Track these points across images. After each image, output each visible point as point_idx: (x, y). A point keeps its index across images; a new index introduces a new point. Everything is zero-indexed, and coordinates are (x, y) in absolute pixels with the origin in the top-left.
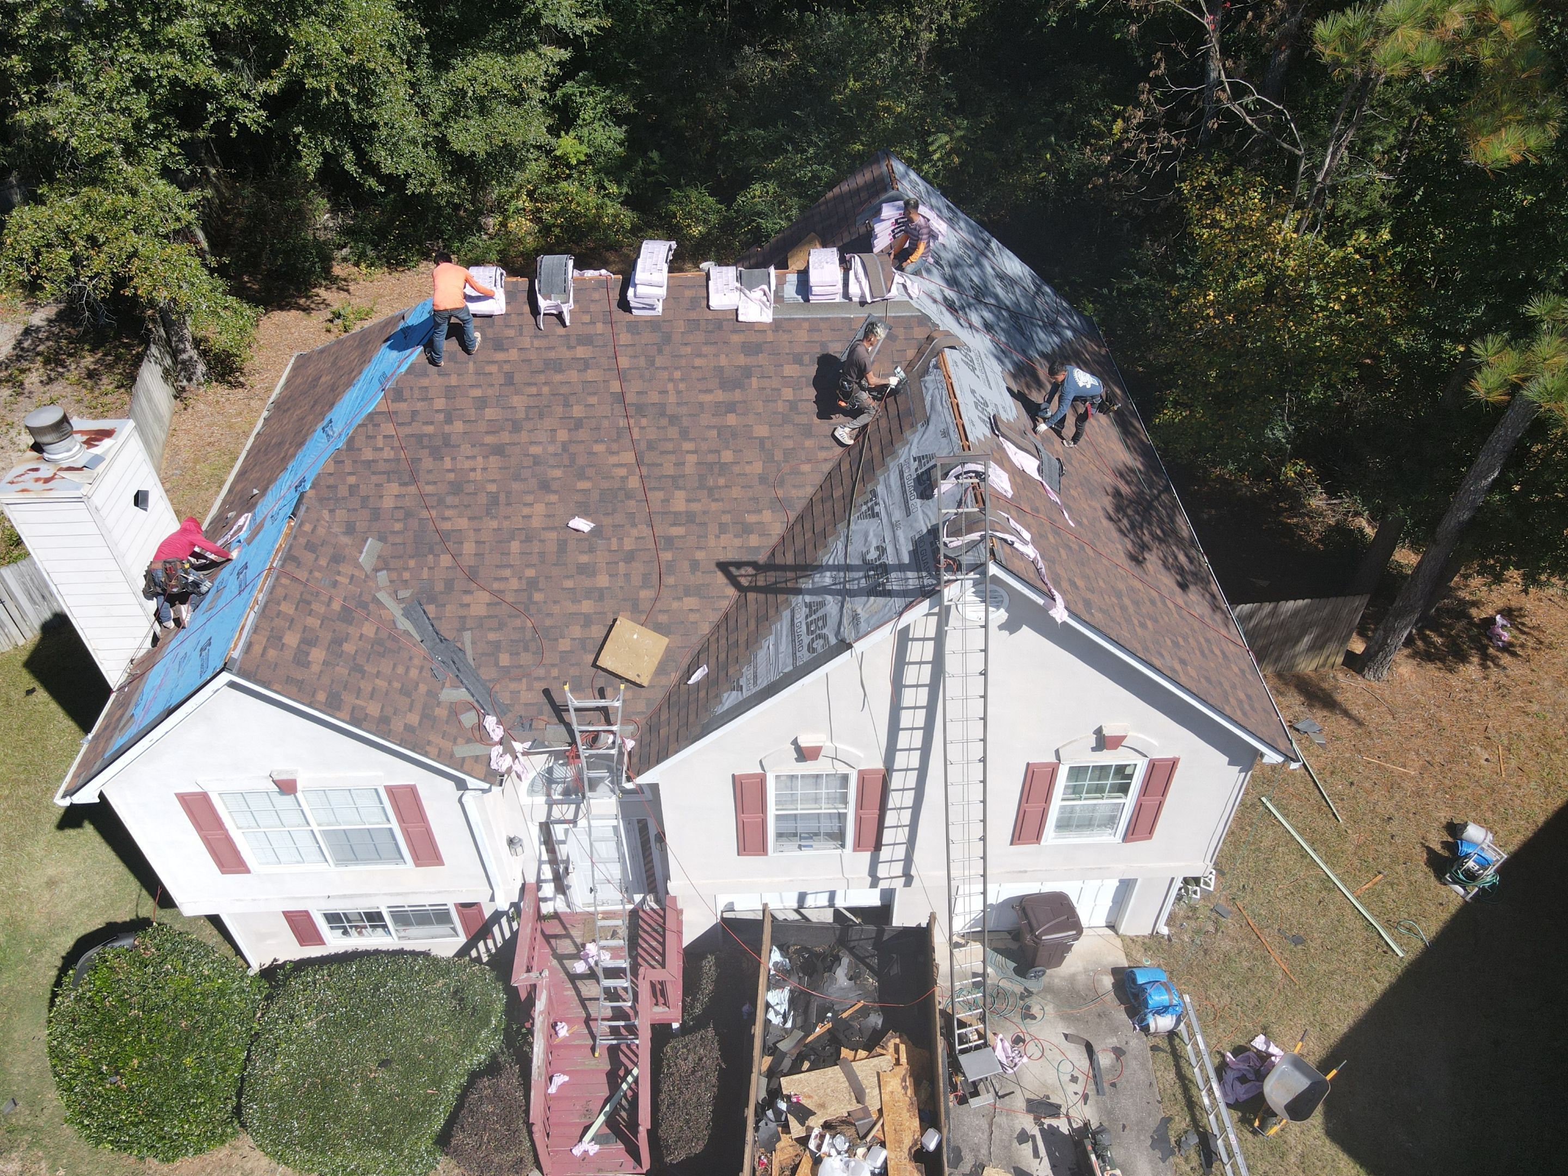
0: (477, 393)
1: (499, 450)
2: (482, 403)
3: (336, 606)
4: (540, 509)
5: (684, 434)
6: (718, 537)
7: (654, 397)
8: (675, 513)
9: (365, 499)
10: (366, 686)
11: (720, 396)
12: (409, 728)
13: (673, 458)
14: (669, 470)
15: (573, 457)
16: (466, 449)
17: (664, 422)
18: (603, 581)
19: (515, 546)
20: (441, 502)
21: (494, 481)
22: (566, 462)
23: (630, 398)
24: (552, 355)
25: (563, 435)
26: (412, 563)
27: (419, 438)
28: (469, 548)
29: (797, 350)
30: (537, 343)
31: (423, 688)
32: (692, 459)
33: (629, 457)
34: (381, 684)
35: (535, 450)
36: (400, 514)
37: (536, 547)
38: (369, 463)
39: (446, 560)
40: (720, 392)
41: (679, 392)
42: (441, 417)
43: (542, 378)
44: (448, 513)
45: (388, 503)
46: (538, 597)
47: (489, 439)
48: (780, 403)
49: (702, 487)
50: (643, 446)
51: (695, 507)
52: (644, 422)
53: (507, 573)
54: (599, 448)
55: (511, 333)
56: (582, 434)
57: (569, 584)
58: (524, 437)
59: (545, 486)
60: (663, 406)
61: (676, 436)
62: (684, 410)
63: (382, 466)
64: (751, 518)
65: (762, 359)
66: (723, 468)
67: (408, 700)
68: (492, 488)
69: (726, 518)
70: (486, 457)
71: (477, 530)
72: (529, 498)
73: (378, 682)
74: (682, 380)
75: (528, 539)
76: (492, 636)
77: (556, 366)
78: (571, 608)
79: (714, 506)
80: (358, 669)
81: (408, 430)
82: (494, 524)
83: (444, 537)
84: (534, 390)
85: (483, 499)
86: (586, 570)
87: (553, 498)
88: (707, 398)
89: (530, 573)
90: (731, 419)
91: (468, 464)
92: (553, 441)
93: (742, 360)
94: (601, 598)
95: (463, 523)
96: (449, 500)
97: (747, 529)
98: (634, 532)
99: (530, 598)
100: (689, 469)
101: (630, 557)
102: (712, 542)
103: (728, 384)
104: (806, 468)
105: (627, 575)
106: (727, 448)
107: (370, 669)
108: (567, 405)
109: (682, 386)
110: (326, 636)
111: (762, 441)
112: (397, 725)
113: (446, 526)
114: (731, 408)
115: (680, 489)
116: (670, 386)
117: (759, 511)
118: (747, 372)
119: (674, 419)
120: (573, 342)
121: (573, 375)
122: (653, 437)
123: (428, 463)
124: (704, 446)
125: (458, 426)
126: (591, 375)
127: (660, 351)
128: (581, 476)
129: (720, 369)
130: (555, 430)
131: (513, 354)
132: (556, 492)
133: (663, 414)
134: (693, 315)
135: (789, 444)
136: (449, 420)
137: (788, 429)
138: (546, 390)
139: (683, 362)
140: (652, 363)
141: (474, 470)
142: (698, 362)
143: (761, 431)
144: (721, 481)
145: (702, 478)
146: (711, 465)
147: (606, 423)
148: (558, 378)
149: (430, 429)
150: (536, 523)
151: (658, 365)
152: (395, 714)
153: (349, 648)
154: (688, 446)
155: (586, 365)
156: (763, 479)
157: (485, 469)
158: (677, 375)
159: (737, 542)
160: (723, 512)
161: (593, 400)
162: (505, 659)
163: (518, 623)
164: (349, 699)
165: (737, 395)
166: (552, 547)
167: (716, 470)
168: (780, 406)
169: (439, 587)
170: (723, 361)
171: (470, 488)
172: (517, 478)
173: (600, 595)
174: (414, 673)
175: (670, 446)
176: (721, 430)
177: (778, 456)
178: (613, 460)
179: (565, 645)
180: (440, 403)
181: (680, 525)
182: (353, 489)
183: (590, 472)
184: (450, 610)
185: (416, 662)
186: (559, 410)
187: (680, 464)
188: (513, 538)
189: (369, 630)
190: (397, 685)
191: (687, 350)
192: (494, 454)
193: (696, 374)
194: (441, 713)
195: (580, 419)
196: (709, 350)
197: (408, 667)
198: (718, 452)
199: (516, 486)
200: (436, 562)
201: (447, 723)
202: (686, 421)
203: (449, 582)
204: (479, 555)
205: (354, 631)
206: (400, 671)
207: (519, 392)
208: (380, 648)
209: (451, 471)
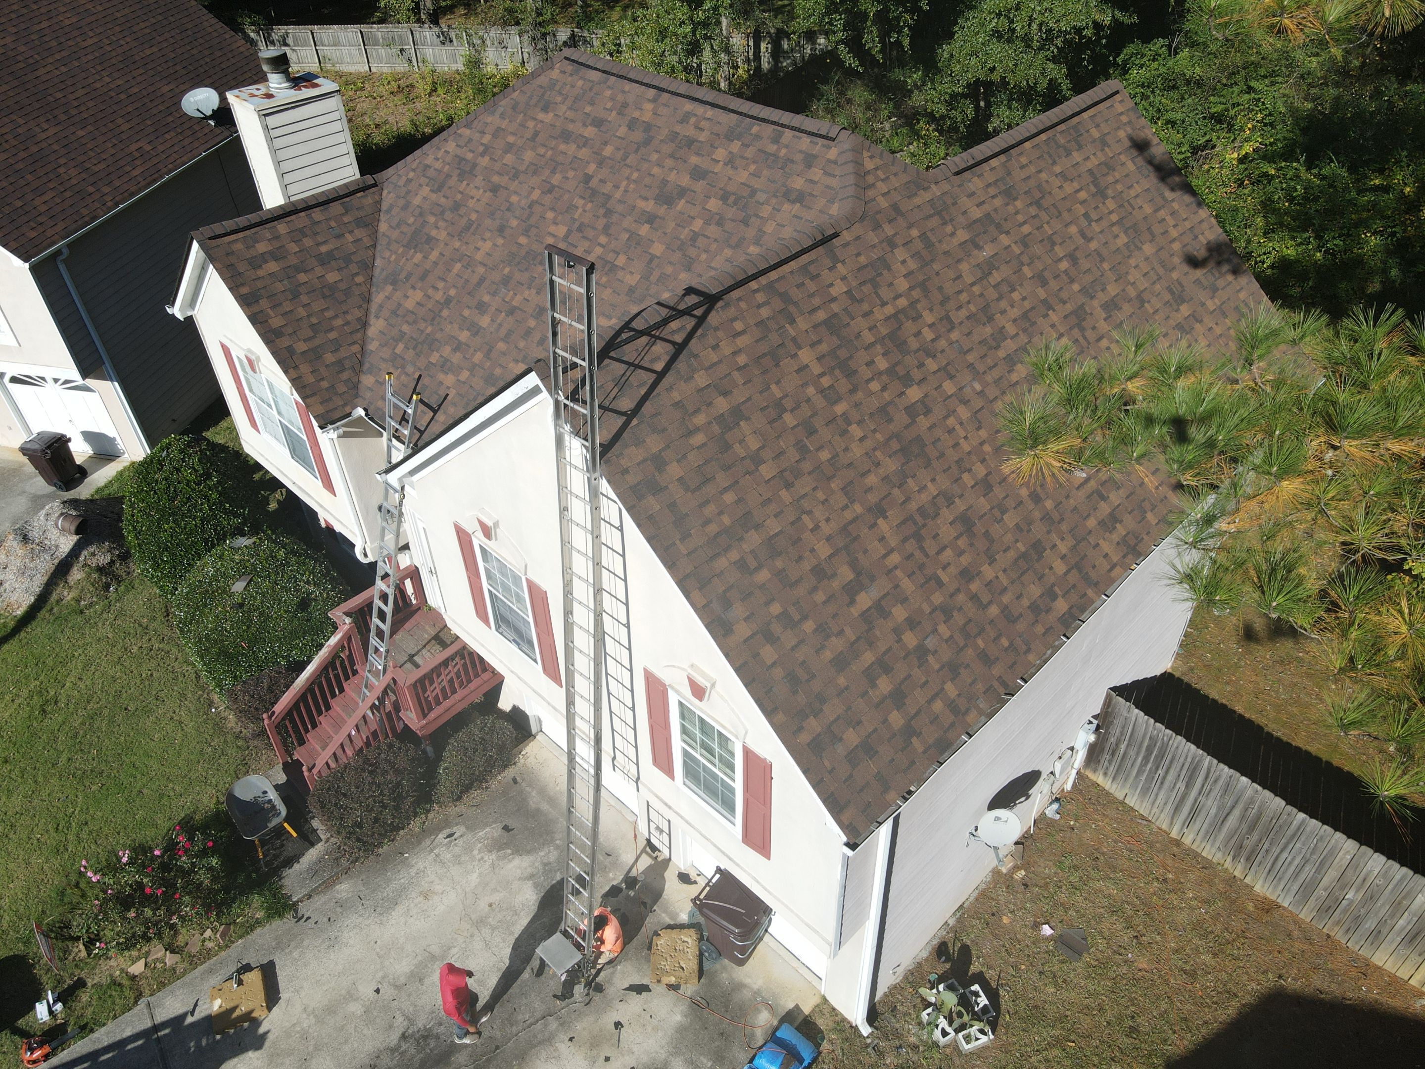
0: (511, 139)
1: (495, 189)
2: (509, 148)
3: (324, 249)
4: (487, 246)
5: (606, 230)
7: (607, 188)
9: (409, 192)
10: (287, 306)
11: (649, 206)
12: (290, 350)
13: (587, 244)
15: (531, 215)
16: (479, 181)
17: (602, 211)
18: (485, 321)
19: (458, 266)
20: (442, 213)
21: (477, 212)
22: (524, 217)
23: (594, 183)
24: (571, 127)
25: (536, 194)
27: (461, 160)
28: (434, 255)
29: (730, 188)
31: (332, 335)
34: (302, 312)
35: (514, 199)
36: (417, 213)
37: (467, 274)
38: (428, 167)
39: (419, 256)
40: (652, 202)
41: (626, 191)
42: (481, 148)
43: (553, 143)
44: (441, 224)
45: (417, 201)
46: (445, 313)
47: (496, 179)
48: (686, 231)
50: (577, 224)
52: (590, 205)
53: (441, 285)
54: (550, 215)
56: (548, 199)
57: (466, 312)
58: (513, 186)
59: (501, 230)
60: (609, 197)
61: (600, 227)
62: (619, 208)
63: (431, 173)
65: (700, 186)
67: (311, 334)
68: (474, 216)
70: (485, 191)
71: (446, 244)
72: (488, 235)
73: (300, 310)
74: (635, 181)
75: (466, 267)
77: (566, 136)
80: (296, 296)
82: (457, 244)
83: (430, 240)
84: (542, 151)
85: (463, 222)
86: (481, 307)
87: (500, 241)
88: (641, 204)
89: (452, 292)
90: (644, 230)
91: (474, 192)
92: (528, 197)
93: (685, 180)
94: (476, 334)
95: (442, 235)
96: (448, 215)
99: (440, 311)
101: (511, 311)
103: (666, 198)
105: (500, 325)
106: (625, 253)
107: (304, 299)
108: (554, 171)
109: (632, 187)
110: (293, 260)
111: (653, 257)
112: (285, 342)
113: (434, 233)
114: (651, 219)
116: (624, 183)
118: (682, 192)
119: (609, 212)
120: (589, 121)
121: (571, 149)
122: (586, 221)
123: (452, 182)
124: (613, 245)
125: (484, 161)
126: (584, 153)
127: (637, 151)
128: (526, 232)
129: (665, 182)
130: (533, 188)
131: (548, 118)
132: (504, 237)
133: (603, 205)
134: (678, 128)
135: (669, 270)
136: (483, 155)
138: (550, 153)
139: (646, 166)
140: (625, 158)
141: (472, 198)
142: (656, 170)
143: (658, 249)
147: (566, 197)
148: (562, 147)
149: (470, 156)
150: (479, 256)
151: (628, 161)
152: (290, 335)
153: (302, 277)
154: (603, 239)
155: (585, 142)
156: (631, 290)
157: (478, 200)
158: (635, 175)
161: (571, 174)
162: (400, 349)
163: (422, 325)
164: (264, 304)
165: (662, 210)
166: (475, 279)
167: (607, 268)
168: (685, 234)
169: (402, 276)
170: (672, 177)
171: (462, 211)
172: (492, 214)
173: (475, 329)
174: (339, 322)
175: (591, 234)
176: (633, 235)
177: (656, 274)
179: (434, 358)
180: (486, 139)
182: (409, 181)
183: (534, 231)
184: (398, 294)
185: (349, 317)
186: (547, 172)
188: (460, 261)
189: (332, 277)
190: (314, 320)
191: (655, 157)
192: (491, 191)
193: (648, 180)
194: (329, 358)
195: (554, 187)
196: (669, 162)
197: (336, 316)
198: (618, 254)
199: (488, 222)
200: (413, 256)
201: (327, 366)
202: (615, 218)
203: (409, 276)
204: (436, 263)
205: (319, 271)
206: (328, 314)
207: (534, 149)
208: (328, 292)
209: (461, 193)
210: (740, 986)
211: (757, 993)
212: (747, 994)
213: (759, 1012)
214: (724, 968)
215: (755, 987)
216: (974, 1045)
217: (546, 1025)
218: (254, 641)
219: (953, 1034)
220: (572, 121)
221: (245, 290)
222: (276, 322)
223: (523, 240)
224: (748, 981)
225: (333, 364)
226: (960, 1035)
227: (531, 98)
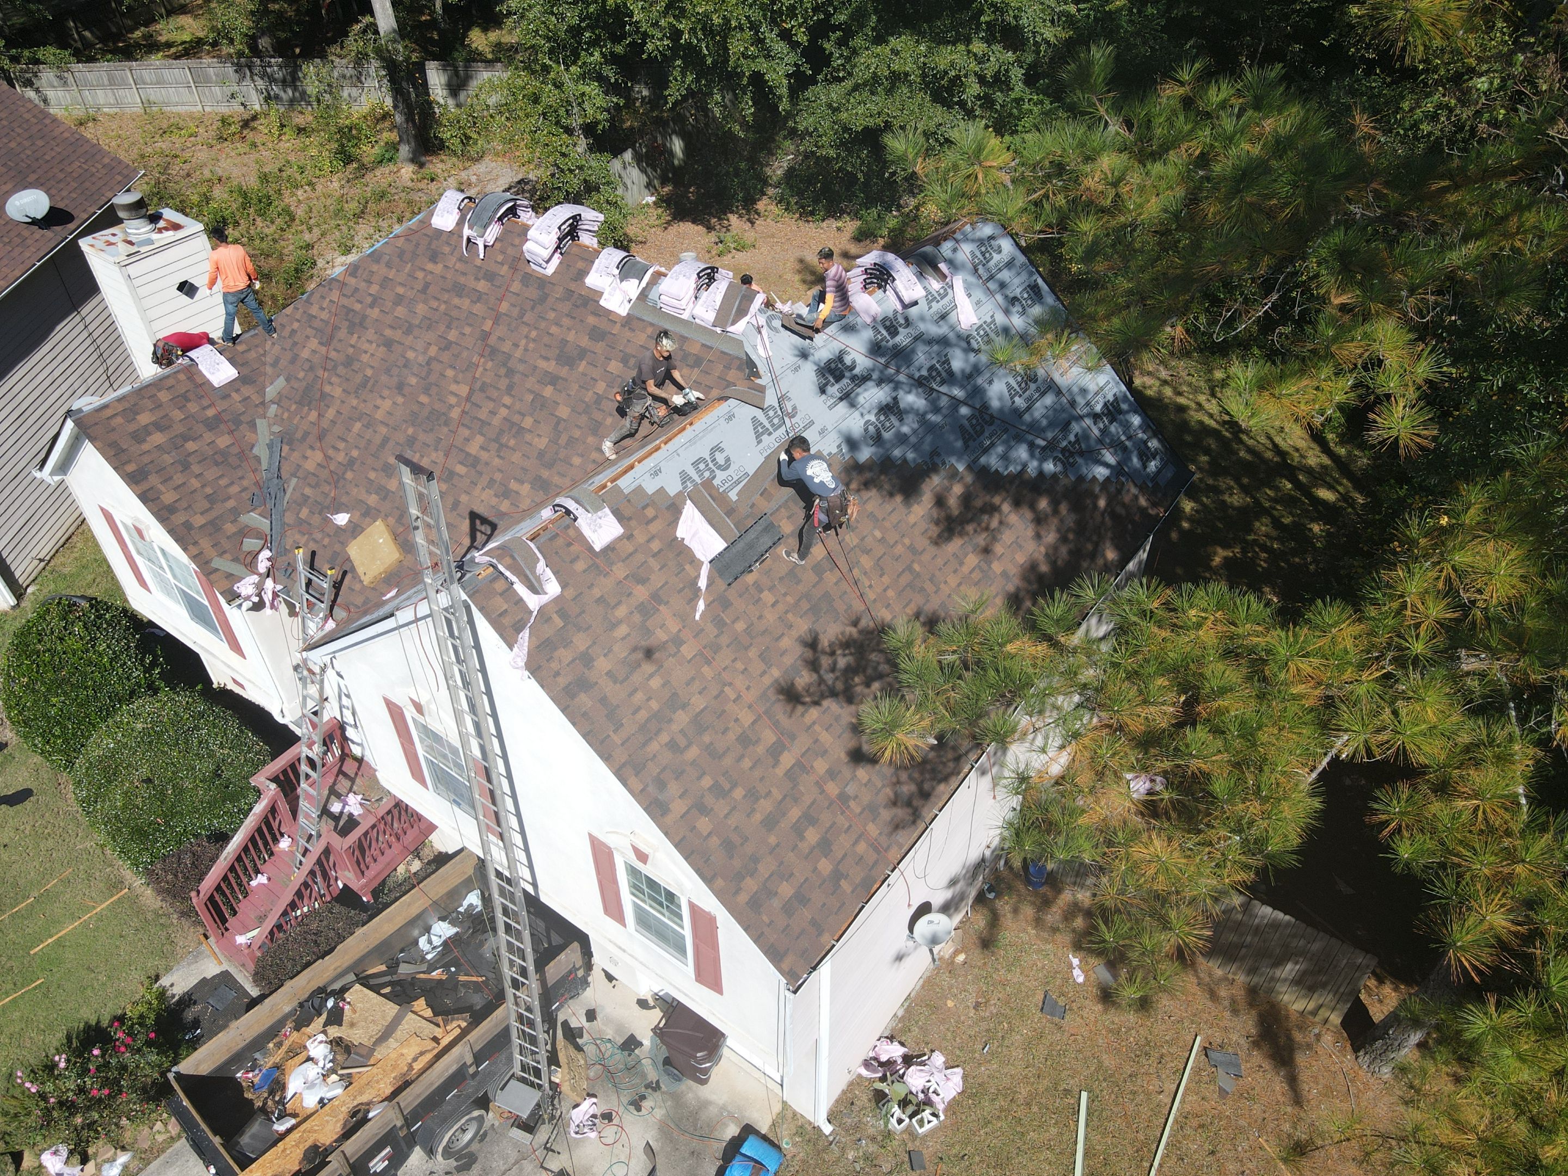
0: (400, 290)
1: (388, 344)
2: (399, 300)
3: (211, 413)
4: (387, 404)
5: (510, 388)
6: (483, 489)
7: (506, 347)
8: (468, 454)
9: (295, 344)
10: (178, 479)
11: (551, 366)
12: (188, 526)
13: (491, 405)
14: (483, 414)
15: (430, 372)
16: (370, 334)
17: (503, 371)
19: (358, 425)
20: (335, 367)
21: (372, 367)
22: (423, 374)
23: (492, 340)
24: (462, 280)
25: (433, 351)
26: (294, 407)
27: (349, 310)
28: (330, 413)
29: (628, 350)
30: (458, 266)
31: (231, 504)
32: (504, 412)
33: (464, 390)
34: (195, 483)
35: (411, 355)
36: (306, 366)
37: (368, 434)
38: (313, 317)
39: (313, 416)
40: (554, 363)
41: (526, 350)
42: (369, 299)
43: (446, 296)
44: (334, 379)
45: (305, 354)
46: (349, 475)
47: (388, 332)
48: (590, 393)
49: (497, 440)
50: (479, 384)
51: (484, 456)
52: (490, 364)
53: (342, 445)
54: (450, 373)
55: (447, 249)
56: (446, 357)
57: (372, 475)
58: (408, 340)
59: (400, 387)
60: (509, 356)
61: (503, 388)
62: (521, 367)
63: (317, 323)
64: (513, 485)
65: (600, 347)
66: (521, 430)
67: (207, 505)
68: (369, 372)
69: (498, 476)
70: (378, 346)
71: (343, 402)
72: (386, 393)
73: (193, 481)
74: (534, 340)
75: (367, 426)
76: (308, 491)
77: (459, 290)
78: (363, 496)
79: (497, 461)
80: (186, 466)
81: (345, 301)
82: (355, 402)
83: (323, 396)
84: (435, 304)
85: (358, 379)
87: (400, 400)
88: (542, 364)
89: (355, 453)
90: (548, 391)
91: (366, 346)
92: (425, 353)
93: (585, 342)
94: (384, 499)
95: (337, 392)
96: (341, 370)
97: (506, 494)
98: (434, 455)
99: (344, 474)
100: (496, 421)
102: (477, 491)
103: (567, 358)
104: (577, 461)
106: (531, 415)
107: (196, 469)
108: (449, 327)
109: (531, 345)
110: (179, 429)
111: (559, 420)
112: (179, 518)
113: (327, 389)
114: (553, 380)
115: (482, 435)
116: (523, 342)
117: (521, 482)
118: (583, 353)
119: (510, 372)
120: (480, 275)
121: (465, 303)
122: (488, 381)
123: (342, 334)
124: (518, 406)
125: (374, 313)
126: (478, 309)
127: (533, 308)
128: (426, 391)
129: (564, 342)
130: (430, 344)
131: (438, 269)
132: (404, 396)
133: (505, 365)
134: (569, 284)
135: (577, 433)
136: (372, 306)
137: (584, 418)
138: (443, 307)
139: (543, 325)
140: (522, 315)
141: (366, 352)
142: (554, 330)
143: (563, 412)
144: (512, 443)
145: (502, 431)
146: (513, 424)
147: (465, 354)
148: (456, 301)
149: (358, 307)
150: (379, 415)
151: (525, 319)
152: (186, 509)
153: (191, 446)
154: (507, 400)
155: (478, 297)
156: (541, 454)
157: (372, 355)
158: (534, 334)
159: (494, 501)
160: (499, 470)
161: (467, 330)
162: (304, 513)
163: (326, 488)
164: (154, 480)
165: (564, 372)
166: (378, 440)
167: (514, 430)
168: (589, 396)
169: (299, 435)
170: (571, 337)
171: (356, 366)
172: (388, 371)
174: (234, 489)
175: (495, 394)
176: (537, 396)
177: (563, 440)
178: (453, 387)
180: (374, 289)
181: (466, 466)
182: (294, 332)
183: (434, 390)
184: (296, 454)
185: (245, 483)
186: (442, 328)
187: (493, 413)
188: (359, 420)
189: (223, 441)
190: (209, 490)
191: (552, 315)
192: (385, 345)
193: (546, 339)
194: (230, 528)
195: (451, 343)
196: (566, 321)
197: (232, 483)
198: (524, 415)
199: (384, 378)
200: (308, 414)
201: (228, 538)
202: (517, 378)
203: (306, 434)
204: (333, 422)
205: (208, 436)
206: (223, 482)
207: (425, 302)
208: (221, 458)
209: (352, 346)
210: (705, 1104)
211: (723, 1108)
212: (713, 1111)
213: (726, 1125)
214: (690, 1088)
215: (721, 1102)
216: (927, 1127)
217: (521, 1170)
218: (169, 815)
219: (907, 1120)
220: (464, 274)
221: (131, 468)
222: (169, 497)
223: (424, 399)
224: (713, 1098)
225: (234, 534)
226: (914, 1120)
227: (417, 245)
